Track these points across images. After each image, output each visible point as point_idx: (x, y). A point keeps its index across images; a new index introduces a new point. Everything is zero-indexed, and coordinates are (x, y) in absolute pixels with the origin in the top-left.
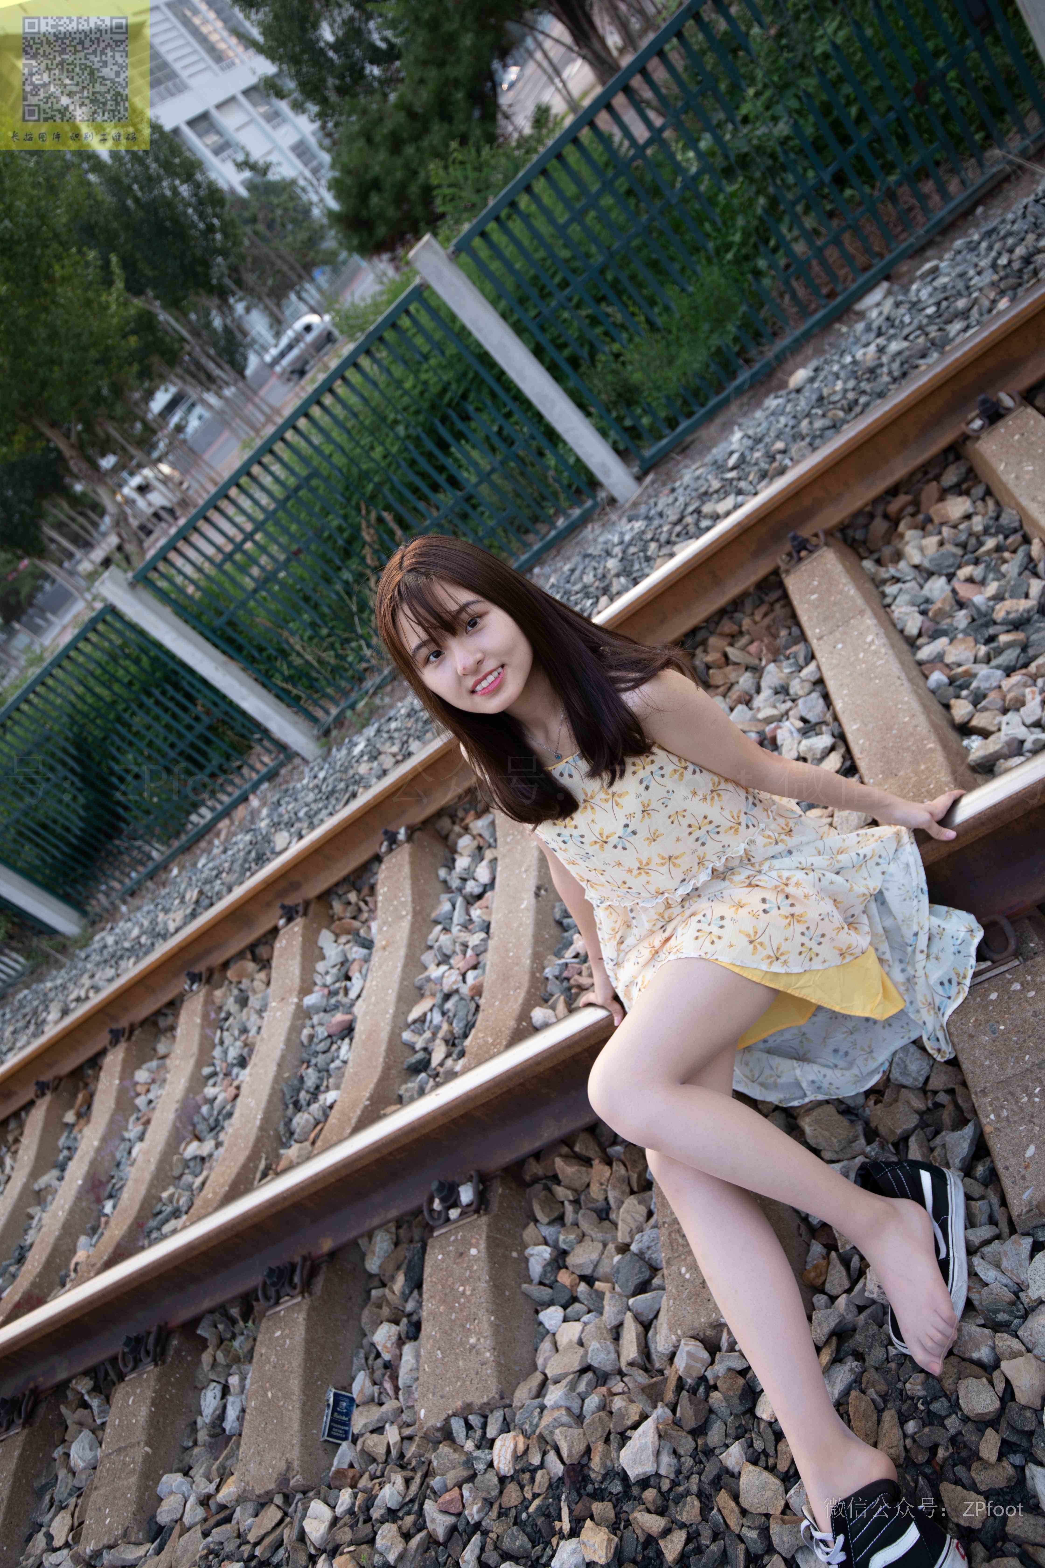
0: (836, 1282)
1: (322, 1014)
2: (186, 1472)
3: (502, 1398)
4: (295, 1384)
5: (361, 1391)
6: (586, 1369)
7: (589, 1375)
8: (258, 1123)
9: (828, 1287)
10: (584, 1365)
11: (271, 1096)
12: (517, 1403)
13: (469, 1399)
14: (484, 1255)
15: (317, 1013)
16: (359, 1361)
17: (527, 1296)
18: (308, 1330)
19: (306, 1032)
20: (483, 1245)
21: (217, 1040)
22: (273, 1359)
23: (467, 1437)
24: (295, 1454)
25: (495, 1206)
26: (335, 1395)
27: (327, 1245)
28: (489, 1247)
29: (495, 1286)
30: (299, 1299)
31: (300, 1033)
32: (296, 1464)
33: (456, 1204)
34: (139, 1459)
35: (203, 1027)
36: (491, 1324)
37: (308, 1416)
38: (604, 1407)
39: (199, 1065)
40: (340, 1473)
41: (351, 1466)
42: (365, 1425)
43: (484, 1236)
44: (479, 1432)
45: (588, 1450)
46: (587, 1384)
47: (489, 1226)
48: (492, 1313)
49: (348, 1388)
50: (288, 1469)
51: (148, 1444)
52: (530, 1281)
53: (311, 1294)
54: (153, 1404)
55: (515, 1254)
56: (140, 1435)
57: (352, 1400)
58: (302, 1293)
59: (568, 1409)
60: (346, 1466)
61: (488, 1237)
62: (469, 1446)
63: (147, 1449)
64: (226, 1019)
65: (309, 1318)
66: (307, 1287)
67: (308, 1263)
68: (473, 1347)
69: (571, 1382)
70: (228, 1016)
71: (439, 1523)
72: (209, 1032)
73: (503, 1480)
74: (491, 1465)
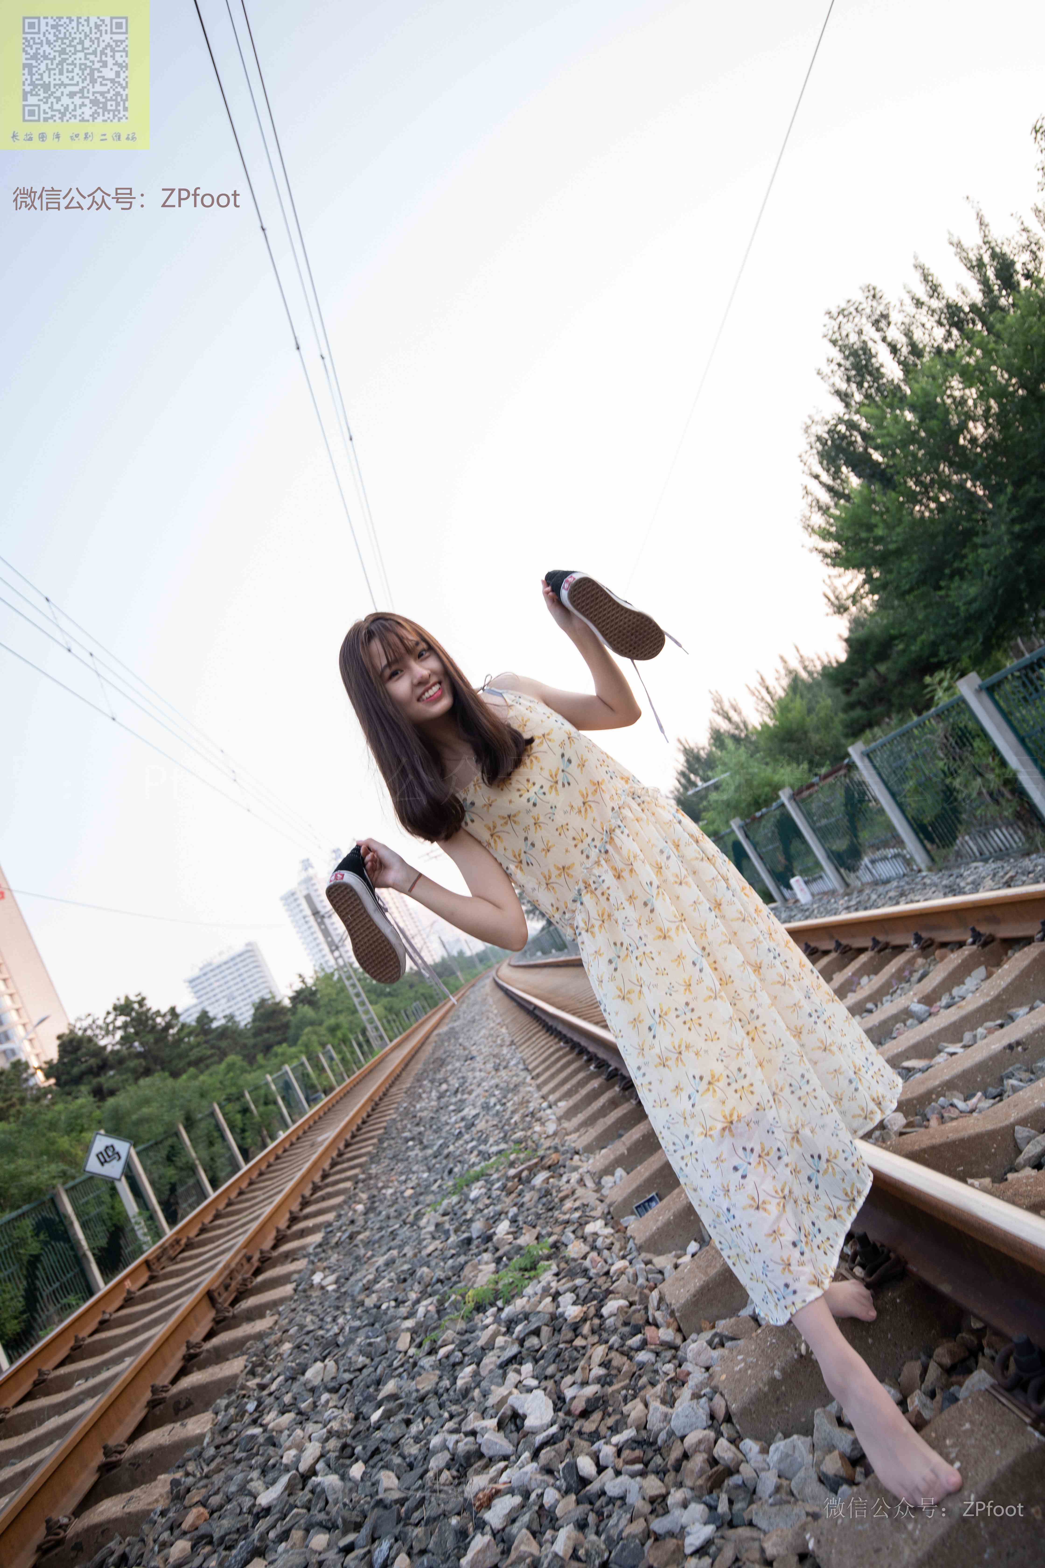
2: (624, 1174)
3: (642, 1249)
4: (646, 1174)
10: (664, 1271)
12: (640, 1256)
13: (636, 1237)
23: (628, 1251)
24: (622, 1199)
32: (617, 1203)
34: (620, 1152)
37: (637, 1191)
40: (618, 1223)
44: (628, 1253)
50: (614, 1203)
54: (643, 1136)
56: (628, 1143)
62: (622, 1253)
68: (658, 1221)
70: (908, 981)
71: (587, 1263)
72: (894, 982)
73: (607, 1273)
74: (612, 1264)
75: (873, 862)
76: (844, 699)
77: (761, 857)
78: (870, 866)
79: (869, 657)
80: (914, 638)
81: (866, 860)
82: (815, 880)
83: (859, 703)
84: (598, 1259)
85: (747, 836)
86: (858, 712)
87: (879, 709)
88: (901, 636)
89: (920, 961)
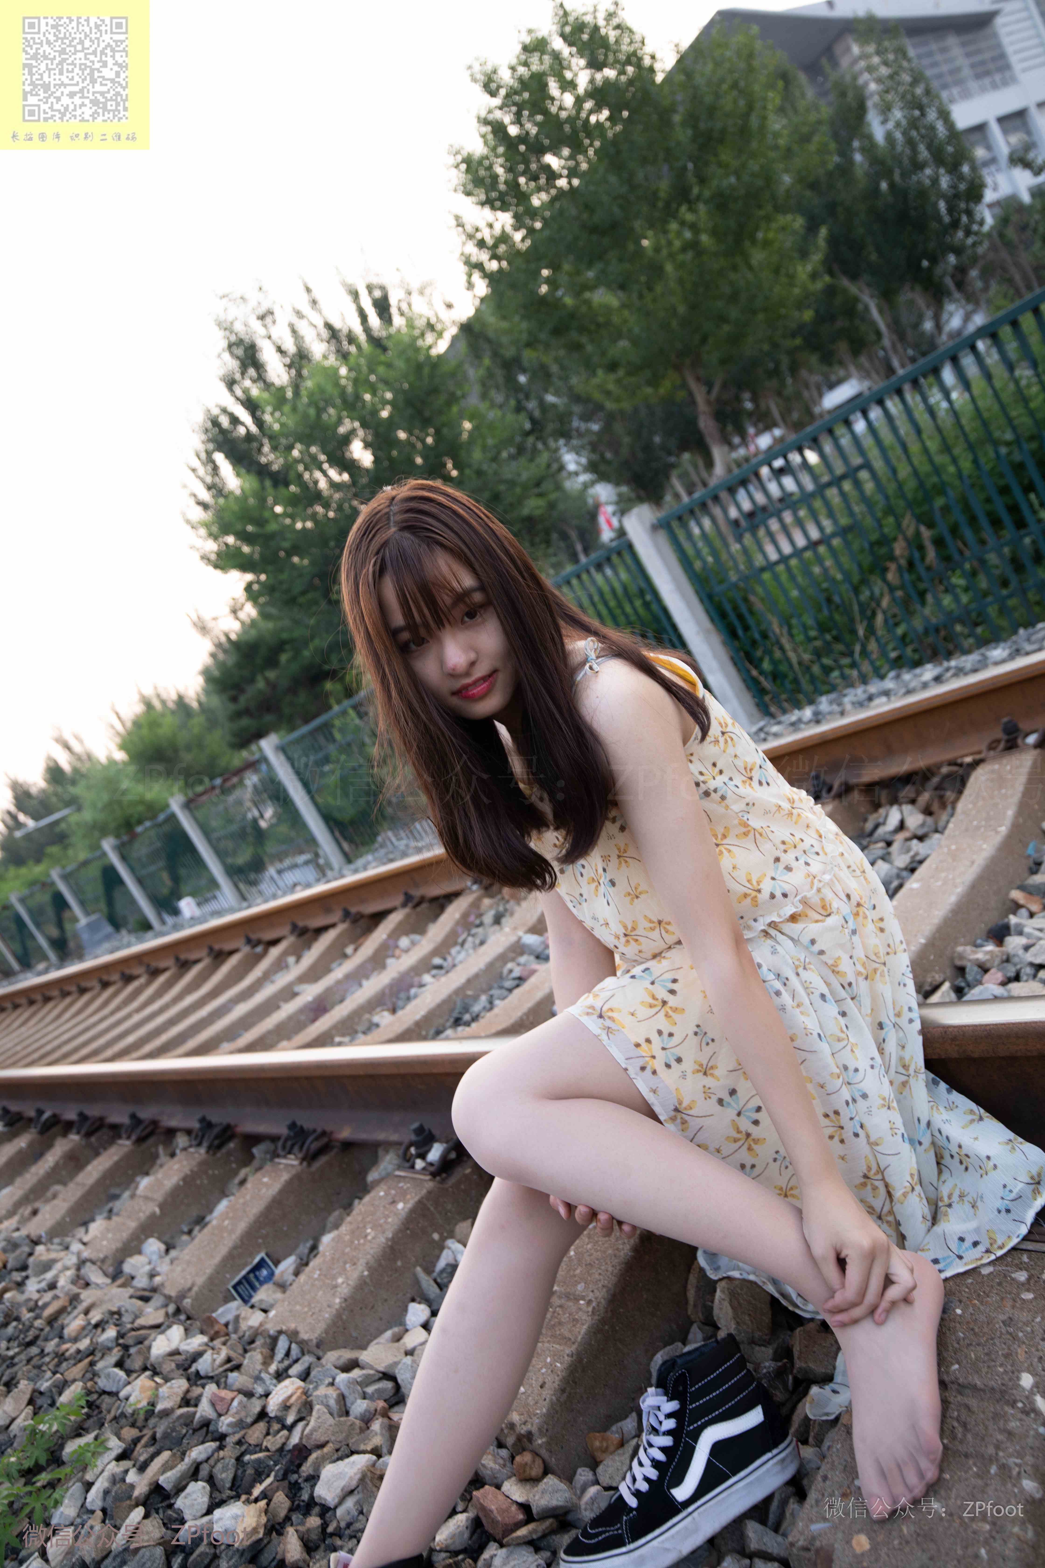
0: (610, 1470)
1: (532, 958)
2: (169, 1248)
3: (318, 1346)
4: (242, 1226)
5: (282, 1273)
6: (392, 1378)
7: (388, 1385)
8: (418, 1017)
9: (600, 1469)
10: (390, 1372)
11: (444, 1002)
12: (323, 1361)
13: (300, 1329)
14: (403, 1214)
15: (530, 954)
16: (304, 1248)
17: (417, 1282)
18: (282, 1192)
19: (510, 965)
20: (410, 1205)
21: (460, 940)
22: (248, 1197)
23: (282, 1361)
24: (200, 1280)
25: (452, 1181)
26: (262, 1260)
27: (345, 1133)
28: (412, 1211)
29: (392, 1248)
30: (296, 1163)
31: (505, 963)
32: (195, 1289)
33: (423, 1156)
34: (148, 1213)
35: (458, 923)
36: (361, 1277)
37: (231, 1259)
38: (367, 1420)
39: (435, 952)
40: (211, 1322)
41: (226, 1325)
42: (261, 1301)
43: (417, 1199)
44: (286, 1363)
45: (321, 1446)
46: (378, 1391)
47: (429, 1192)
48: (369, 1268)
49: (277, 1263)
50: (190, 1289)
51: (161, 1206)
52: (429, 1271)
53: (309, 1165)
54: (184, 1179)
55: (436, 1236)
56: (159, 1196)
57: (272, 1274)
58: (303, 1159)
59: (342, 1398)
60: (223, 1321)
61: (420, 1202)
62: (273, 1368)
63: (157, 1210)
64: (478, 926)
65: (289, 1183)
66: (310, 1158)
67: (325, 1140)
68: (336, 1287)
69: (367, 1376)
70: (481, 924)
71: (204, 1409)
72: (460, 929)
73: (263, 1415)
74: (267, 1395)
75: (280, 872)
76: (232, 707)
77: (140, 881)
78: (275, 876)
79: (259, 661)
80: (306, 644)
81: (271, 871)
82: (207, 901)
83: (246, 712)
84: (226, 1394)
85: (124, 858)
86: (245, 722)
87: (269, 718)
88: (291, 641)
89: (487, 901)
